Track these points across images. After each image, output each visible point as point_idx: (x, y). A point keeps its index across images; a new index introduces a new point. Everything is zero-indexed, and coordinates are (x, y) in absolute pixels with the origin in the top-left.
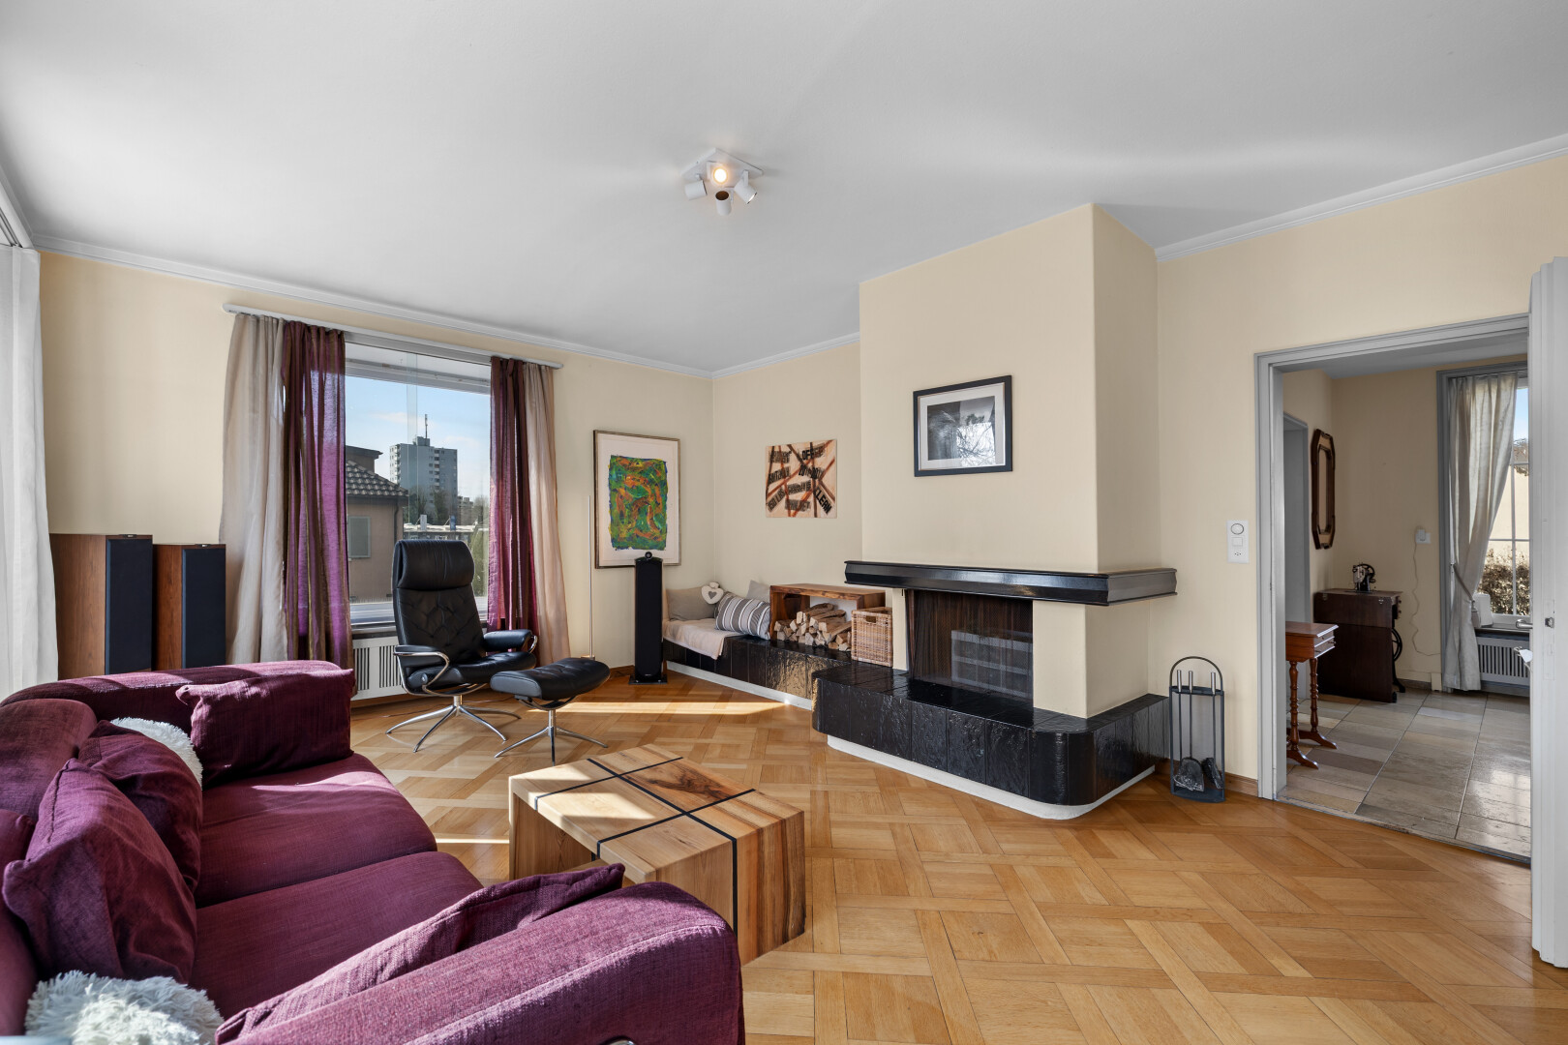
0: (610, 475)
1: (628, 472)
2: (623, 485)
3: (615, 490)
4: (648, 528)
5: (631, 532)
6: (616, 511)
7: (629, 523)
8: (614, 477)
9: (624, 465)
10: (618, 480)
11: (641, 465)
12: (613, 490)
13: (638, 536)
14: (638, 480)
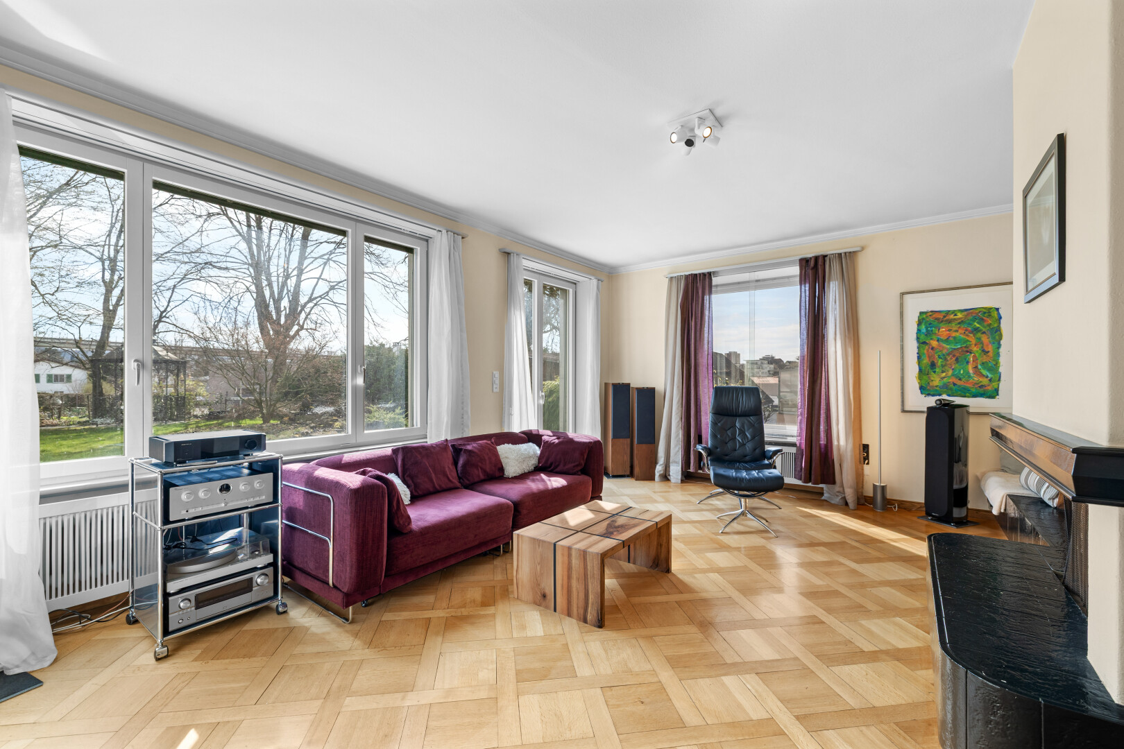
0: (919, 330)
1: (942, 325)
2: (934, 337)
3: (924, 343)
4: (969, 377)
5: (946, 380)
6: (926, 361)
7: (943, 372)
8: (924, 330)
9: (937, 319)
10: (928, 334)
11: (960, 315)
12: (922, 343)
13: (954, 384)
14: (957, 331)
